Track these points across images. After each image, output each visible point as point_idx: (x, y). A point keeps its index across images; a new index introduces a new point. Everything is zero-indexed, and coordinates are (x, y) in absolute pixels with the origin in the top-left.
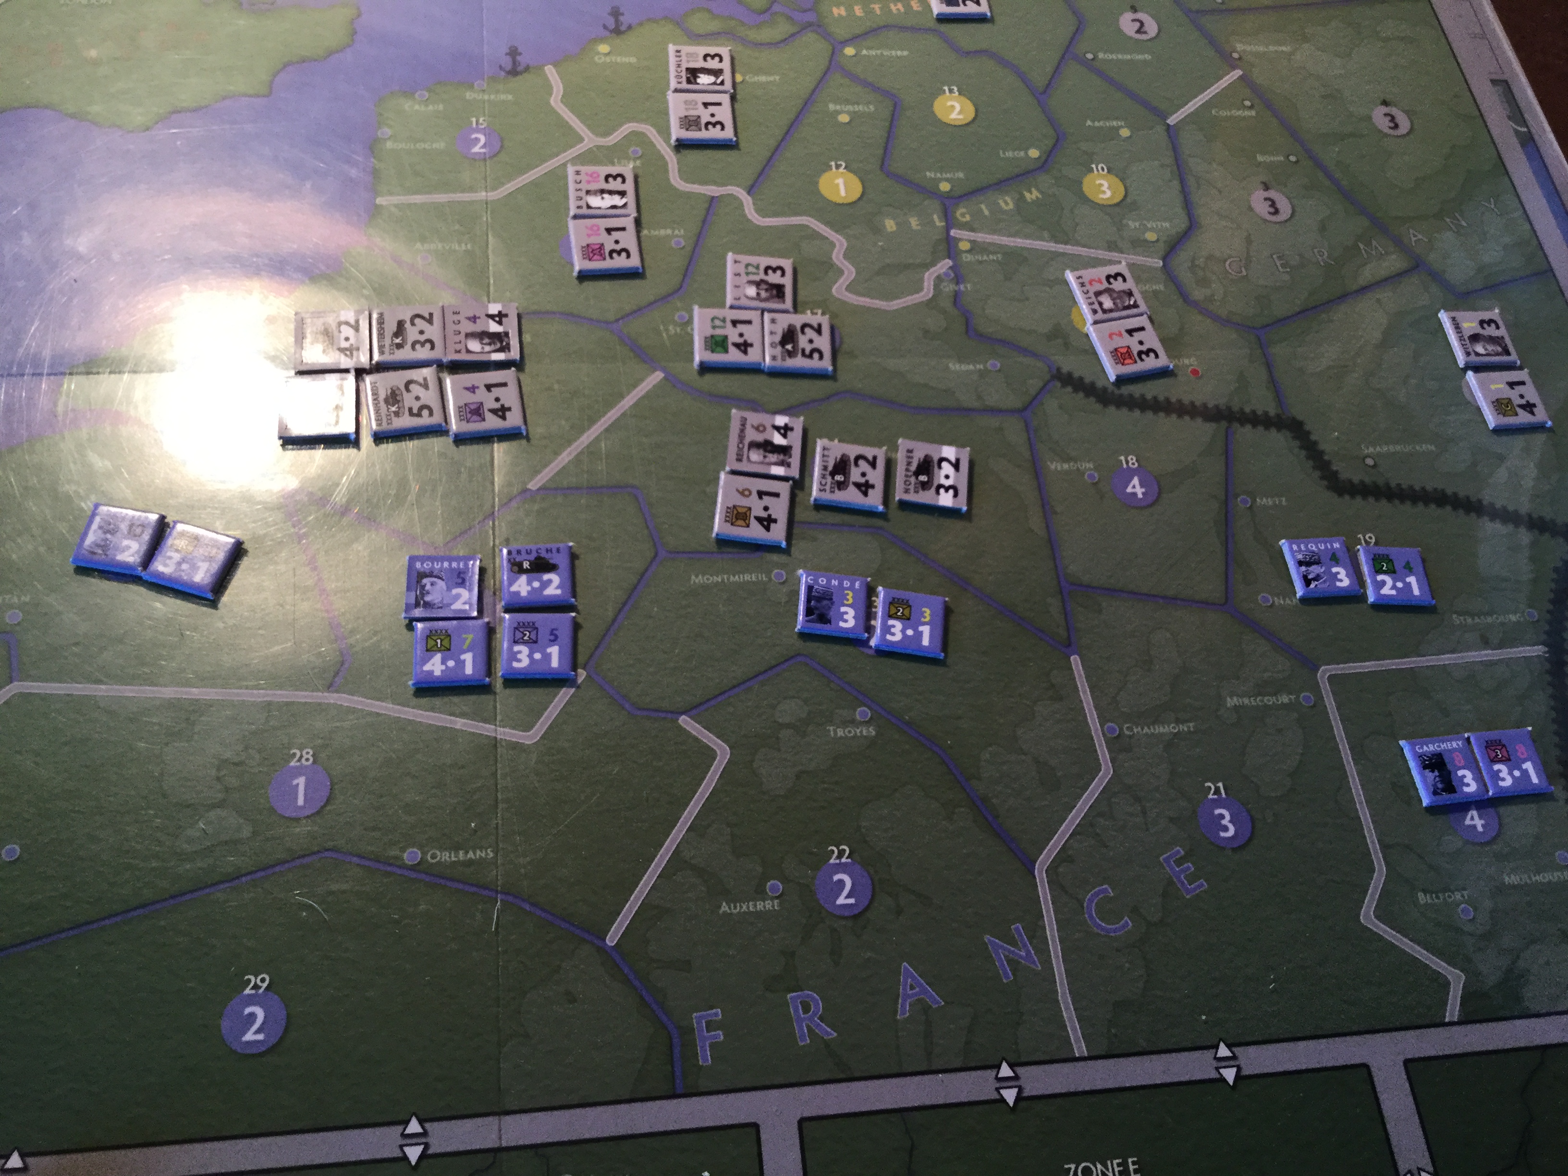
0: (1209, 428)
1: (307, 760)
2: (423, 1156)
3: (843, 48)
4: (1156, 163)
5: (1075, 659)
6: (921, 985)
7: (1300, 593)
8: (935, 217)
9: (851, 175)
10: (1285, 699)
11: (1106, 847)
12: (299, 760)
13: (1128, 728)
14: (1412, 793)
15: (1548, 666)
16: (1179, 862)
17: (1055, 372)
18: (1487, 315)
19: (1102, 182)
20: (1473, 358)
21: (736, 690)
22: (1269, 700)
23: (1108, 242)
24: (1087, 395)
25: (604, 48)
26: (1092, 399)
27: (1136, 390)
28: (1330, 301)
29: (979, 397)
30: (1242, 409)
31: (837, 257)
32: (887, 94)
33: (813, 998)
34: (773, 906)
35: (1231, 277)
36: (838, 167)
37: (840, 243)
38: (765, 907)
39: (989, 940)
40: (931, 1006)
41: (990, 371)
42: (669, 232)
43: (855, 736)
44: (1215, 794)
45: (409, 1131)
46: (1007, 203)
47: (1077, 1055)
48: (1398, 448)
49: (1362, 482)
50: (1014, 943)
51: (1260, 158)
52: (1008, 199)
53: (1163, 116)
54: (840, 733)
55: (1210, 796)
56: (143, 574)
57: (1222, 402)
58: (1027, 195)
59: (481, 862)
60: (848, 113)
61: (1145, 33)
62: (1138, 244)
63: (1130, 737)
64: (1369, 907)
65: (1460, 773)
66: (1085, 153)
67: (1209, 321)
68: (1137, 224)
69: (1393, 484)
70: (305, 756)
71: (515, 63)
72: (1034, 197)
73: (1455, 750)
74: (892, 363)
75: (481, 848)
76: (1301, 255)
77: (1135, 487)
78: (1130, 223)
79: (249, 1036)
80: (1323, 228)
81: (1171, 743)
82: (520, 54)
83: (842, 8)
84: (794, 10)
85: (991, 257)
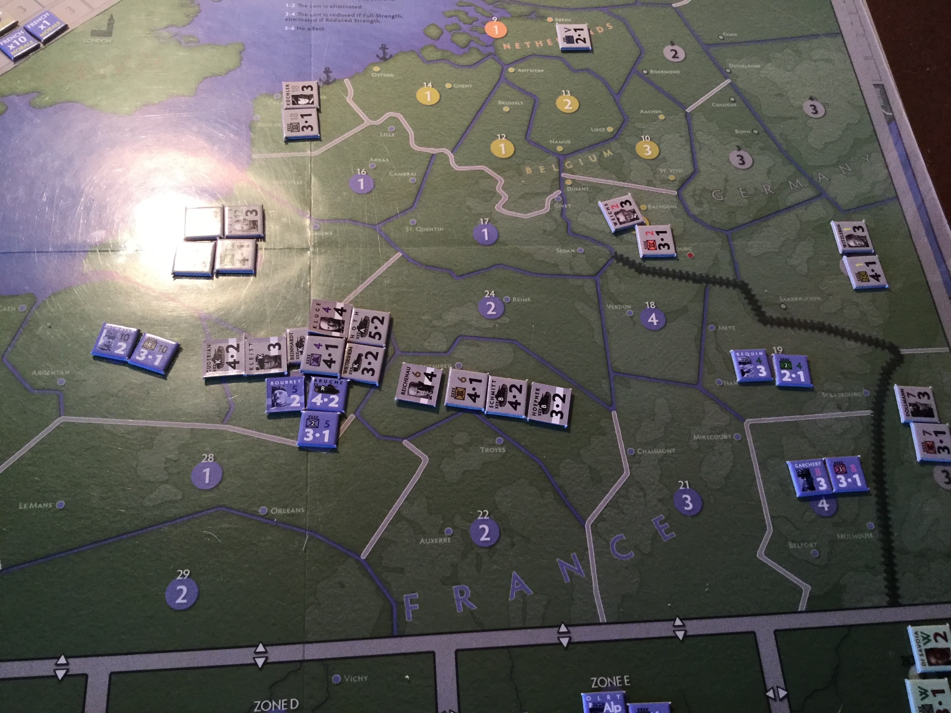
0: (697, 286)
1: (211, 459)
2: (265, 663)
3: (508, 68)
4: (678, 134)
5: (614, 413)
6: (521, 583)
7: (738, 380)
8: (553, 165)
9: (509, 142)
10: (725, 437)
11: (623, 513)
12: (207, 459)
13: (639, 451)
14: (791, 488)
15: (872, 421)
16: (662, 522)
17: (613, 254)
18: (857, 224)
19: (647, 146)
20: (848, 249)
21: (433, 427)
22: (717, 437)
23: (648, 181)
24: (630, 267)
25: (376, 69)
26: (633, 270)
27: (657, 264)
28: (770, 215)
29: (571, 268)
30: (714, 276)
31: (499, 189)
32: (530, 94)
33: (466, 589)
34: (447, 541)
35: (714, 201)
36: (501, 137)
37: (501, 180)
38: (443, 541)
39: (559, 561)
40: (526, 595)
41: (579, 254)
42: (408, 174)
43: (495, 452)
44: (683, 487)
45: (258, 650)
46: (593, 159)
47: (601, 622)
48: (800, 299)
49: (778, 318)
50: (572, 563)
51: (736, 131)
52: (594, 156)
53: (684, 107)
54: (487, 450)
55: (681, 488)
56: (128, 361)
57: (704, 272)
58: (605, 153)
59: (299, 514)
60: (510, 106)
61: (678, 57)
62: (665, 182)
63: (641, 456)
64: (762, 550)
65: (818, 479)
66: (638, 129)
67: (700, 226)
68: (665, 170)
69: (795, 319)
70: (210, 458)
71: (328, 77)
72: (609, 155)
73: (816, 467)
74: (526, 248)
75: (299, 507)
76: (755, 189)
77: (653, 319)
78: (661, 170)
79: (179, 601)
80: (769, 172)
81: (662, 459)
82: (331, 72)
83: (509, 44)
84: (482, 46)
85: (583, 188)
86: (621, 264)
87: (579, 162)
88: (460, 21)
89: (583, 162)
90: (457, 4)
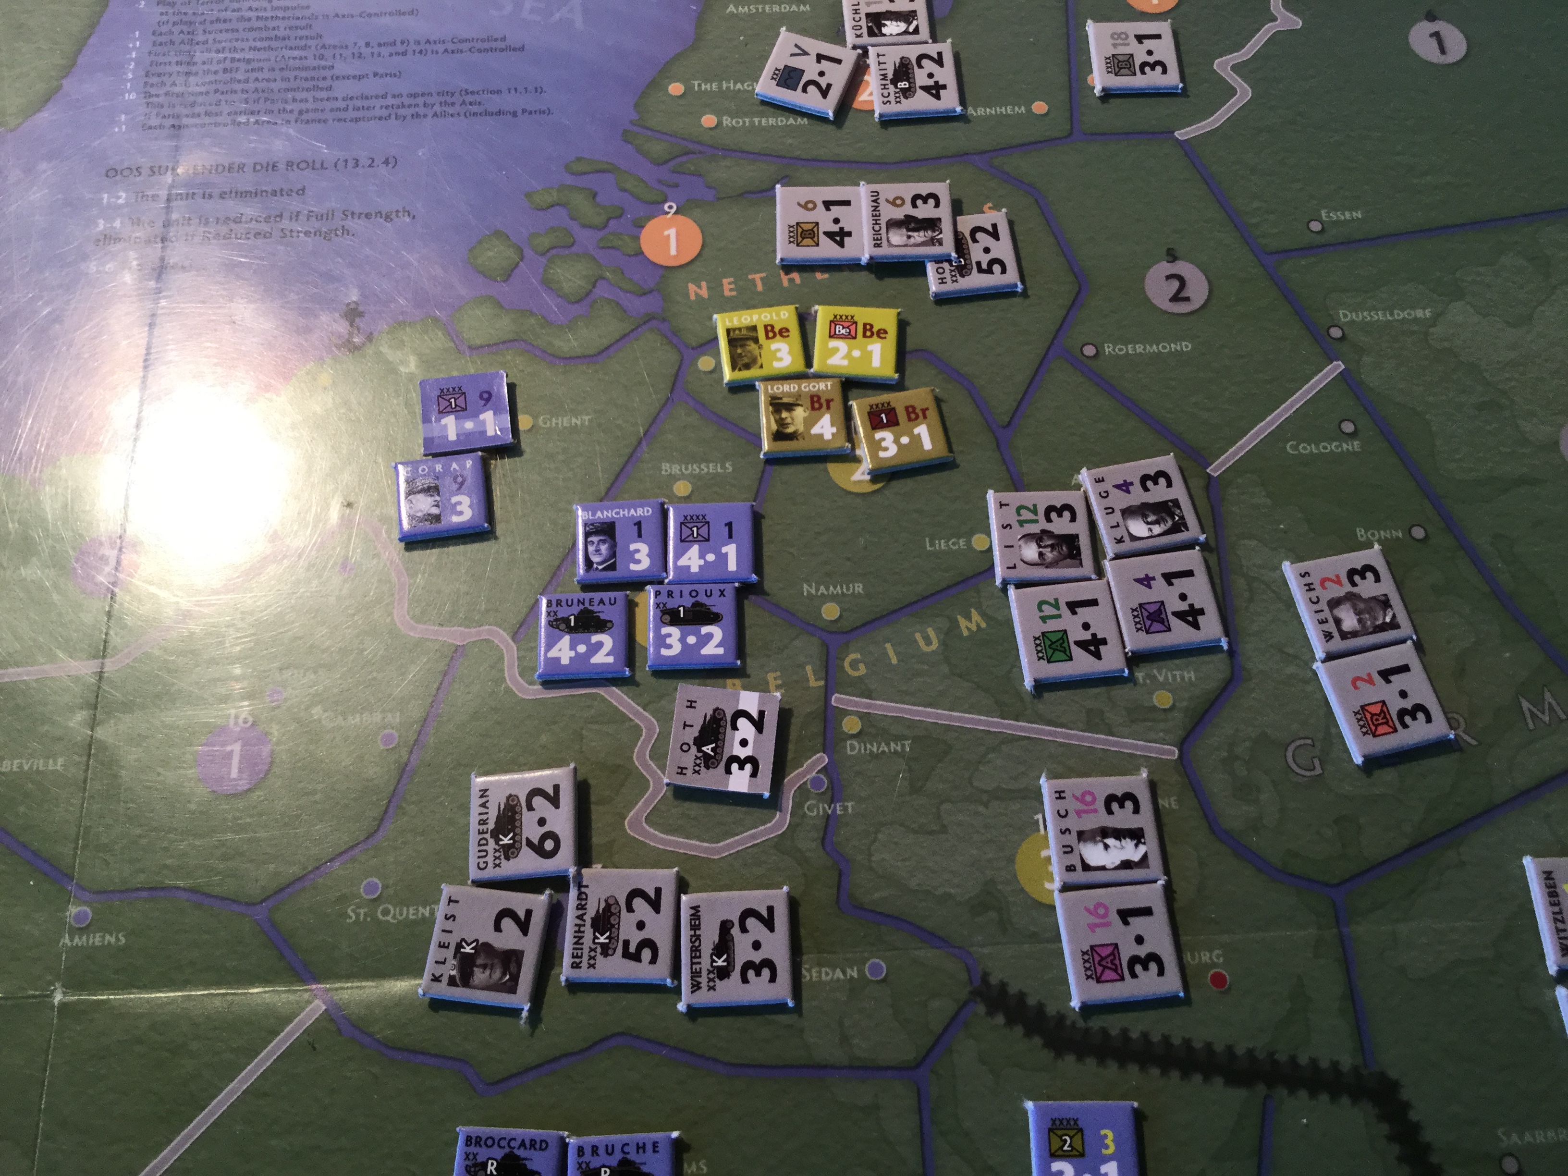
0: (1237, 1096)
3: (697, 357)
17: (977, 982)
23: (1090, 713)
24: (1029, 1033)
25: (325, 378)
26: (1037, 1040)
29: (845, 1040)
30: (1293, 1057)
31: (641, 759)
32: (753, 437)
35: (1295, 779)
37: (648, 731)
41: (869, 982)
42: (377, 718)
46: (928, 642)
52: (931, 632)
53: (1201, 461)
57: (1260, 1042)
58: (963, 622)
61: (1187, 299)
62: (1142, 717)
68: (1140, 676)
72: (974, 628)
80: (1461, 671)
83: (704, 284)
84: (628, 291)
85: (892, 745)
86: (1000, 1019)
87: (887, 654)
88: (572, 219)
89: (896, 654)
90: (568, 168)
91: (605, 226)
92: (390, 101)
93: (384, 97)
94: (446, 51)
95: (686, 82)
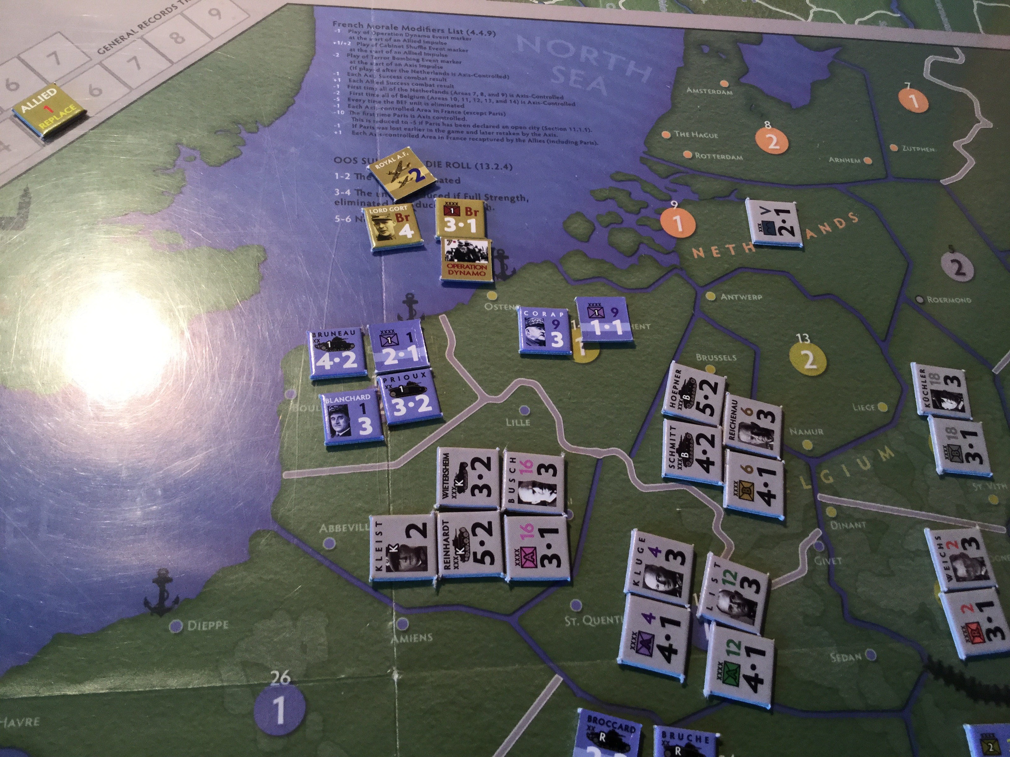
3: (705, 292)
8: (802, 479)
17: (926, 660)
25: (492, 295)
29: (862, 695)
31: (716, 527)
32: (745, 341)
37: (718, 511)
41: (869, 662)
46: (865, 465)
52: (865, 458)
53: (989, 365)
58: (882, 454)
60: (714, 363)
61: (964, 274)
62: (984, 508)
68: (980, 486)
71: (411, 311)
72: (888, 457)
78: (974, 485)
82: (416, 302)
83: (701, 249)
84: (658, 252)
85: (856, 524)
86: (941, 682)
87: (843, 471)
88: (621, 208)
89: (849, 471)
90: (612, 178)
91: (639, 212)
92: (501, 130)
93: (498, 127)
94: (529, 102)
95: (670, 131)
